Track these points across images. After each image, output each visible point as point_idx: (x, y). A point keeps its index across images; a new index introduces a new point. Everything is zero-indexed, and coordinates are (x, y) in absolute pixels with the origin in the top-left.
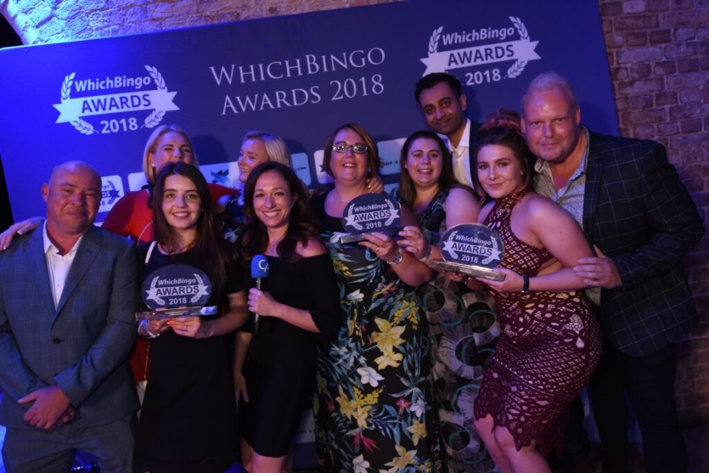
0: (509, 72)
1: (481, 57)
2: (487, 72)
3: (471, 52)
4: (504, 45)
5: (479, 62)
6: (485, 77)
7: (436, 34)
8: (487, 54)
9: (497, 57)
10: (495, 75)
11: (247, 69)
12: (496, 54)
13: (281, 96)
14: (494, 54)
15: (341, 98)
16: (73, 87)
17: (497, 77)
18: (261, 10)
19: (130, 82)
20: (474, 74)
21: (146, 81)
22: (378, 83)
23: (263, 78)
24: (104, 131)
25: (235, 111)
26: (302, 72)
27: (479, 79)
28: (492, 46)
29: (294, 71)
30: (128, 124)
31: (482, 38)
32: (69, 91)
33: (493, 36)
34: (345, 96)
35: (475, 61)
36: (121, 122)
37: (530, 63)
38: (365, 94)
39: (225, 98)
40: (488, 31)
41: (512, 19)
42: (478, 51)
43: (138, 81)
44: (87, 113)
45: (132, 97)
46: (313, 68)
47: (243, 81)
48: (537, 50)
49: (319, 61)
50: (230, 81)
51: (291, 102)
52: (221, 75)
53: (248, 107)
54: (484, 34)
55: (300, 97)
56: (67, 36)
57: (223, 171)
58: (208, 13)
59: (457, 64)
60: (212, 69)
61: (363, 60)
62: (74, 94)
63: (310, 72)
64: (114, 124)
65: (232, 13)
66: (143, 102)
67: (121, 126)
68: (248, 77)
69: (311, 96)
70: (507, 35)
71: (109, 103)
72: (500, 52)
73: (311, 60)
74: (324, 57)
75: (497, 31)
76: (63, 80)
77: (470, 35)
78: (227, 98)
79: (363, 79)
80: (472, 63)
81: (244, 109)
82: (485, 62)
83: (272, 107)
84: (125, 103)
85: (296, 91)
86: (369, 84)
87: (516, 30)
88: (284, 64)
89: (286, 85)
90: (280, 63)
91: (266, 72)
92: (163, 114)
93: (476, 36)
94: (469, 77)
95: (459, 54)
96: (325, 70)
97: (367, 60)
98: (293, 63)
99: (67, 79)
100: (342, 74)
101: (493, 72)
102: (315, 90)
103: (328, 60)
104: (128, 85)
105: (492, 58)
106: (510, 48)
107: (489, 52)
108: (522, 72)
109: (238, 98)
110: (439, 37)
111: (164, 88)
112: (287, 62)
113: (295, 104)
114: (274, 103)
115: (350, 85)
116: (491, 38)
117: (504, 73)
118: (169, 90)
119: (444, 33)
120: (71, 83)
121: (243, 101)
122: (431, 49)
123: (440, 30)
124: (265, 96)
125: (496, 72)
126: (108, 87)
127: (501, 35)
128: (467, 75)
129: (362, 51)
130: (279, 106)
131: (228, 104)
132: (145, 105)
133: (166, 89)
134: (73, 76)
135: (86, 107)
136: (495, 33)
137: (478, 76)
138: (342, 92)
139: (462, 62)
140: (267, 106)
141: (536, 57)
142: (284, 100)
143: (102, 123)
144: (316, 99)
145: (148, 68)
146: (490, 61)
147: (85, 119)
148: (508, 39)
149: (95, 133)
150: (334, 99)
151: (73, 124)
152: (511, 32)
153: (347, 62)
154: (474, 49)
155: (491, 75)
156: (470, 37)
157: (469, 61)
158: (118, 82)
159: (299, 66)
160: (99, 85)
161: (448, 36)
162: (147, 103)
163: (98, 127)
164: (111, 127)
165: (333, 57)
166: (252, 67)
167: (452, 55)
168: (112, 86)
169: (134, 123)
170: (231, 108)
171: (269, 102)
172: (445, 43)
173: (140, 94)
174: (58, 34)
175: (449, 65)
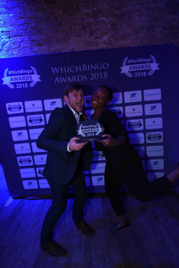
0: (149, 73)
1: (140, 68)
2: (142, 73)
3: (137, 66)
4: (148, 64)
5: (139, 69)
6: (141, 74)
7: (126, 59)
8: (142, 67)
9: (145, 68)
10: (144, 74)
11: (63, 68)
12: (145, 67)
13: (74, 78)
14: (144, 67)
15: (93, 79)
16: (8, 73)
17: (145, 75)
18: (69, 50)
19: (26, 72)
20: (137, 73)
21: (31, 71)
22: (106, 74)
23: (68, 72)
24: (17, 88)
25: (59, 82)
26: (81, 70)
27: (139, 75)
28: (144, 64)
29: (78, 70)
30: (25, 85)
31: (141, 62)
32: (6, 74)
33: (144, 61)
34: (95, 78)
35: (138, 69)
36: (22, 85)
37: (156, 71)
38: (101, 78)
39: (56, 78)
40: (143, 59)
41: (151, 56)
42: (139, 66)
43: (28, 71)
44: (12, 81)
45: (26, 77)
46: (85, 69)
47: (62, 72)
48: (158, 67)
49: (87, 67)
50: (58, 72)
51: (77, 80)
52: (55, 70)
53: (63, 81)
54: (141, 60)
55: (80, 78)
56: (6, 56)
57: (54, 102)
58: (52, 50)
59: (132, 69)
60: (52, 68)
61: (101, 67)
62: (8, 75)
63: (84, 70)
64: (20, 85)
65: (59, 51)
66: (30, 78)
67: (22, 86)
68: (63, 71)
69: (84, 78)
70: (149, 61)
71: (19, 78)
72: (146, 66)
73: (84, 66)
74: (88, 65)
75: (146, 59)
76: (5, 70)
77: (137, 60)
78: (57, 78)
79: (101, 73)
80: (137, 70)
81: (62, 82)
82: (141, 69)
83: (71, 81)
84: (24, 78)
85: (79, 76)
86: (103, 75)
87: (152, 59)
88: (75, 67)
89: (76, 74)
90: (74, 67)
91: (69, 70)
92: (36, 82)
93: (139, 61)
94: (136, 74)
95: (133, 66)
96: (89, 70)
97: (102, 67)
98: (78, 67)
99: (6, 70)
100: (94, 71)
101: (144, 73)
102: (85, 76)
103: (90, 66)
104: (25, 73)
105: (144, 68)
106: (150, 65)
107: (143, 66)
108: (153, 74)
109: (60, 78)
110: (126, 60)
111: (36, 74)
112: (76, 67)
113: (79, 80)
114: (72, 80)
115: (96, 75)
116: (144, 62)
117: (147, 73)
118: (38, 75)
119: (128, 59)
120: (7, 72)
121: (62, 79)
122: (124, 64)
123: (127, 58)
124: (69, 77)
125: (145, 73)
126: (19, 73)
127: (147, 61)
128: (135, 73)
129: (101, 64)
130: (73, 81)
131: (57, 80)
132: (30, 79)
133: (37, 74)
134: (8, 69)
135: (11, 79)
136: (145, 60)
137: (139, 74)
138: (94, 77)
139: (134, 69)
140: (69, 81)
141: (158, 69)
142: (75, 79)
143: (17, 85)
144: (85, 79)
145: (32, 67)
146: (143, 69)
147: (11, 83)
148: (149, 62)
149: (14, 88)
150: (91, 79)
151: (8, 85)
152: (150, 60)
153: (96, 67)
154: (138, 65)
155: (143, 74)
156: (137, 61)
157: (136, 69)
158: (22, 71)
159: (80, 68)
160: (16, 72)
161: (130, 60)
162: (31, 79)
163: (15, 86)
164: (19, 86)
165: (91, 65)
166: (65, 68)
167: (130, 67)
168: (20, 73)
169: (26, 85)
170: (57, 81)
171: (70, 80)
172: (128, 63)
173: (29, 76)
174: (3, 55)
175: (129, 70)
